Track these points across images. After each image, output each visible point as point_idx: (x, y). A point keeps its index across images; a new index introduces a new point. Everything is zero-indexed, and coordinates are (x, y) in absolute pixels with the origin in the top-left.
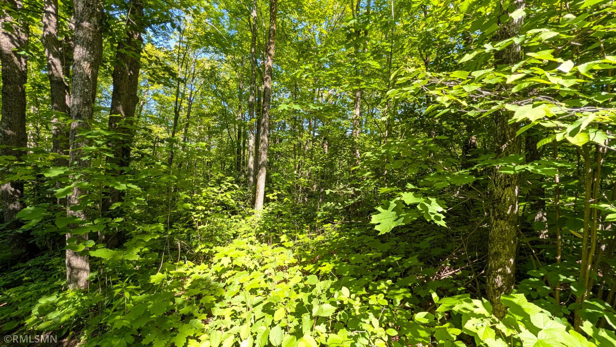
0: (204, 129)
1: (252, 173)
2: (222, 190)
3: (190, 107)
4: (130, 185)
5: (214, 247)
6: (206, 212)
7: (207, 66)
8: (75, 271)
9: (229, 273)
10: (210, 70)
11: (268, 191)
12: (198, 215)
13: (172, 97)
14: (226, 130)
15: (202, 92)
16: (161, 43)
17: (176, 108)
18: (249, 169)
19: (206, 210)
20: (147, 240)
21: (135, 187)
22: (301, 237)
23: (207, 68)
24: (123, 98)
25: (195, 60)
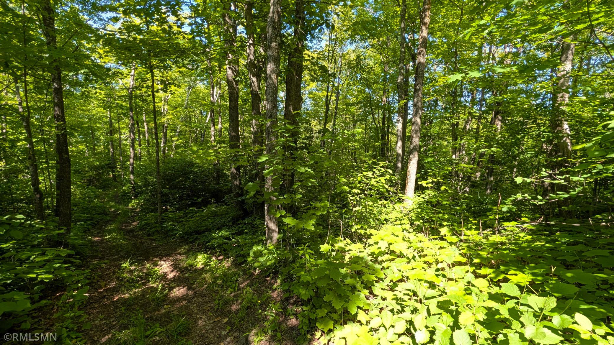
0: (349, 118)
1: (400, 159)
2: (375, 175)
3: (337, 100)
4: (307, 169)
5: (368, 229)
6: (361, 196)
7: (353, 57)
8: (270, 231)
9: (386, 257)
10: (356, 60)
11: (419, 178)
12: (354, 198)
13: (323, 93)
14: (370, 117)
15: (348, 83)
16: (315, 46)
17: (327, 102)
18: (398, 154)
19: (361, 194)
20: (318, 214)
21: (310, 170)
22: (468, 232)
23: (352, 59)
24: (292, 99)
25: (342, 53)
